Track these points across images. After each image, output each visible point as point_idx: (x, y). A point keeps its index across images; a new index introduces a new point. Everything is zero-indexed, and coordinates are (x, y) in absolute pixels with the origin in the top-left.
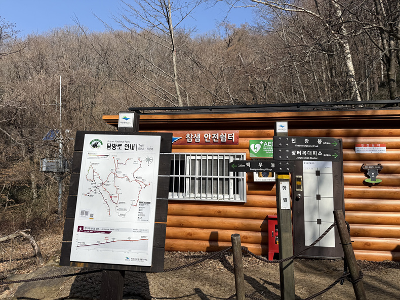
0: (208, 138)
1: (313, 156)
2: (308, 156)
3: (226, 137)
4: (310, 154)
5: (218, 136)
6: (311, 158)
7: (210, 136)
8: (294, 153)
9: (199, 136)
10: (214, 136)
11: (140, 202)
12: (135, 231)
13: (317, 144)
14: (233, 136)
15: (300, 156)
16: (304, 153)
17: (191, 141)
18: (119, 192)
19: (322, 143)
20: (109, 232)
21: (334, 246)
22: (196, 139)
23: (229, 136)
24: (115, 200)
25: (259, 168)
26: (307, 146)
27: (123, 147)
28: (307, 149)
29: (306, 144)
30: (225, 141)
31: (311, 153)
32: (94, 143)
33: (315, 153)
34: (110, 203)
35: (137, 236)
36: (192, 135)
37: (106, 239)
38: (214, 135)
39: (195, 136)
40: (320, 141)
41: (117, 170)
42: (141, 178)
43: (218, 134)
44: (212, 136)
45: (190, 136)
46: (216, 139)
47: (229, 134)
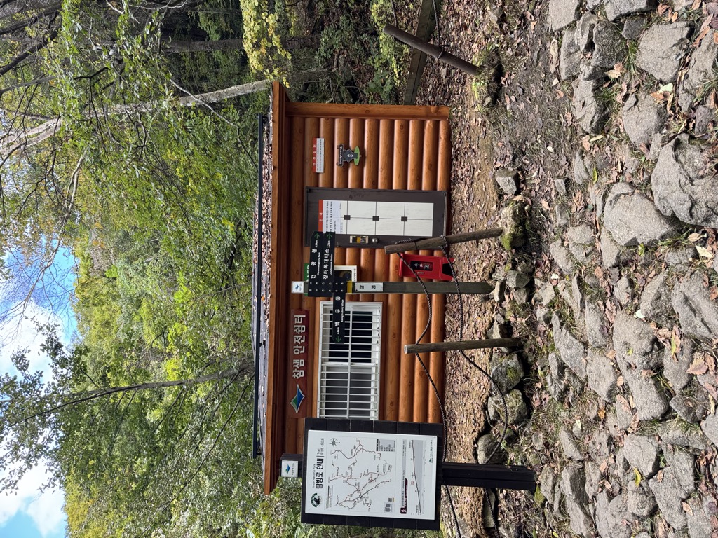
0: (301, 350)
1: (329, 258)
2: (329, 263)
3: (299, 326)
5: (297, 337)
6: (331, 260)
7: (297, 347)
8: (325, 277)
9: (296, 361)
10: (298, 341)
11: (377, 450)
12: (404, 454)
13: (317, 254)
14: (299, 316)
15: (330, 271)
16: (326, 266)
17: (303, 371)
18: (366, 473)
20: (406, 481)
21: (431, 205)
22: (301, 365)
23: (299, 322)
24: (374, 477)
25: (340, 313)
26: (319, 264)
27: (320, 471)
28: (322, 263)
30: (304, 327)
31: (326, 260)
32: (315, 503)
33: (326, 256)
34: (378, 481)
35: (409, 451)
37: (412, 483)
38: (295, 341)
39: (297, 366)
40: (314, 251)
41: (344, 475)
44: (297, 343)
45: (296, 373)
46: (302, 339)
47: (296, 322)
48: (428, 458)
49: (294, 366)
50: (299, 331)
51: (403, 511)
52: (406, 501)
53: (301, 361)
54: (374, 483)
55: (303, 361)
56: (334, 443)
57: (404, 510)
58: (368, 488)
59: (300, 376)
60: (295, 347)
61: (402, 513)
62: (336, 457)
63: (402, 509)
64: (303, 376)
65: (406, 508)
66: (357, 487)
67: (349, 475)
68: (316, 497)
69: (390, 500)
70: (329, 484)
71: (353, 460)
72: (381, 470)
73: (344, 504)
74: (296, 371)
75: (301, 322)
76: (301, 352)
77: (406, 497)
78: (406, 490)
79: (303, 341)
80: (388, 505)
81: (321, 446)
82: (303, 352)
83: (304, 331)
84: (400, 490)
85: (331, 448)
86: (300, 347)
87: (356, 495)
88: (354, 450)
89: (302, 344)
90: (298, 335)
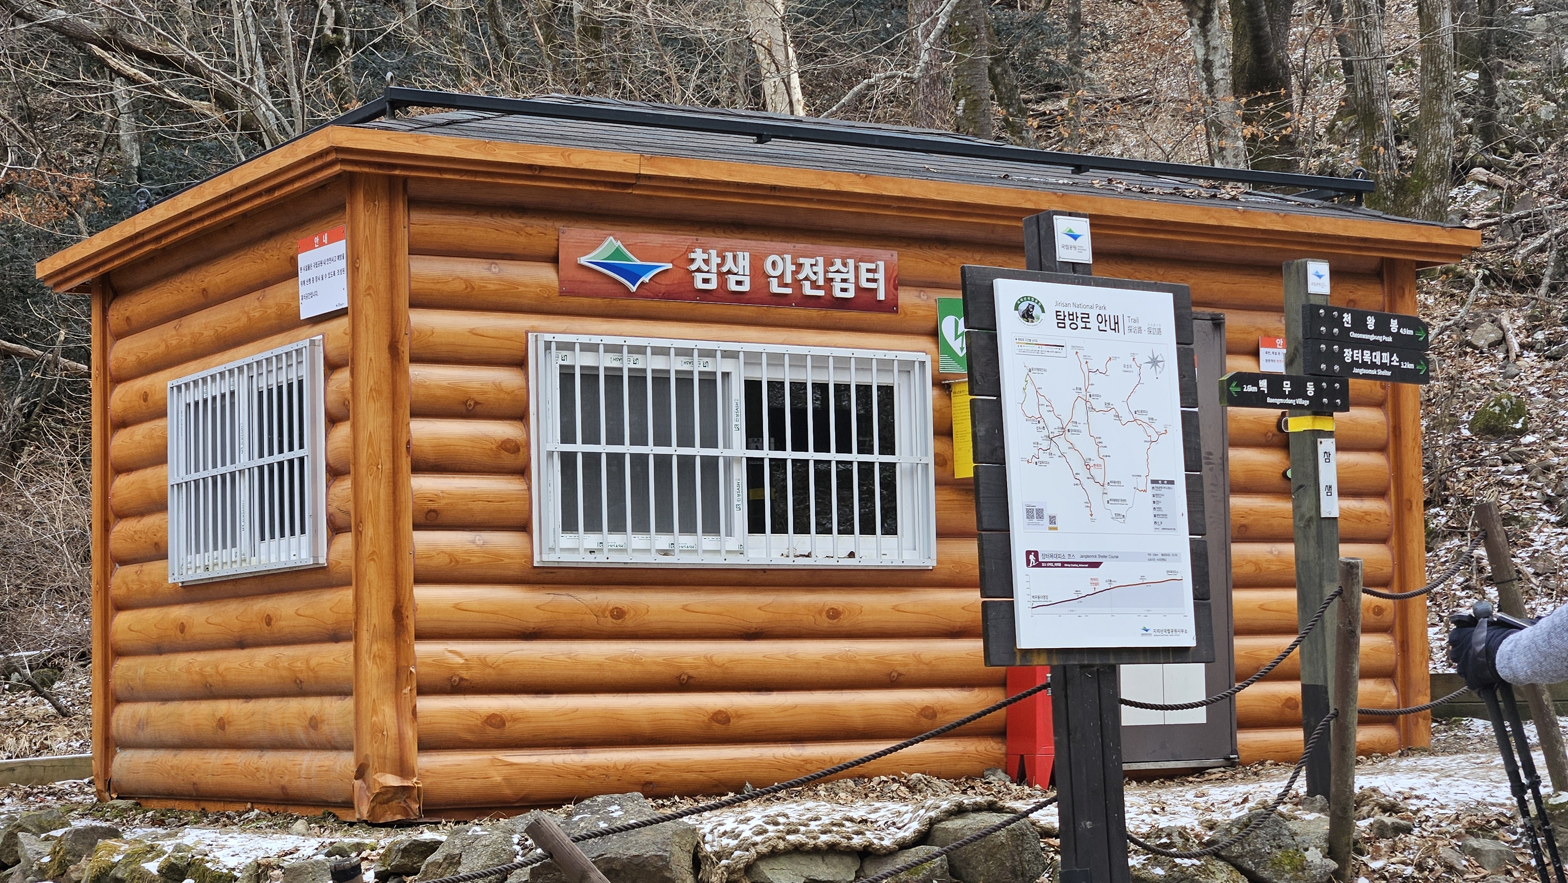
1: (1383, 366)
2: (1373, 365)
3: (851, 277)
4: (1378, 360)
5: (820, 269)
6: (1380, 372)
7: (789, 267)
8: (1348, 355)
9: (744, 261)
10: (806, 271)
11: (1153, 482)
12: (1152, 557)
13: (1389, 332)
14: (881, 276)
15: (1360, 366)
16: (1367, 356)
17: (713, 285)
19: (1399, 329)
20: (1096, 565)
22: (732, 279)
23: (864, 275)
24: (1097, 473)
26: (1372, 337)
27: (1093, 323)
28: (1374, 346)
29: (1370, 332)
30: (851, 294)
31: (1378, 357)
32: (1023, 306)
33: (1386, 358)
34: (1089, 484)
38: (807, 262)
39: (729, 265)
40: (1394, 325)
41: (1091, 390)
43: (821, 260)
44: (800, 266)
45: (706, 261)
46: (814, 285)
47: (864, 266)
48: (1153, 622)
49: (729, 255)
50: (838, 277)
51: (1032, 557)
52: (1054, 565)
53: (747, 280)
54: (1083, 475)
55: (746, 288)
56: (1154, 362)
57: (1034, 559)
58: (1071, 455)
59: (699, 277)
60: (788, 257)
61: (1028, 553)
62: (1127, 368)
63: (1036, 554)
64: (700, 285)
65: (1039, 565)
66: (1070, 427)
67: (1095, 403)
68: (1036, 312)
69: (1052, 519)
70: (1068, 347)
71: (1126, 417)
72: (1113, 492)
73: (1030, 389)
74: (715, 260)
75: (865, 284)
76: (774, 282)
77: (1063, 564)
78: (1078, 564)
79: (808, 290)
80: (1040, 514)
81: (1145, 328)
82: (775, 288)
83: (838, 294)
84: (1078, 549)
85: (1143, 358)
86: (788, 279)
87: (1053, 424)
88: (1145, 418)
89: (797, 284)
90: (826, 272)
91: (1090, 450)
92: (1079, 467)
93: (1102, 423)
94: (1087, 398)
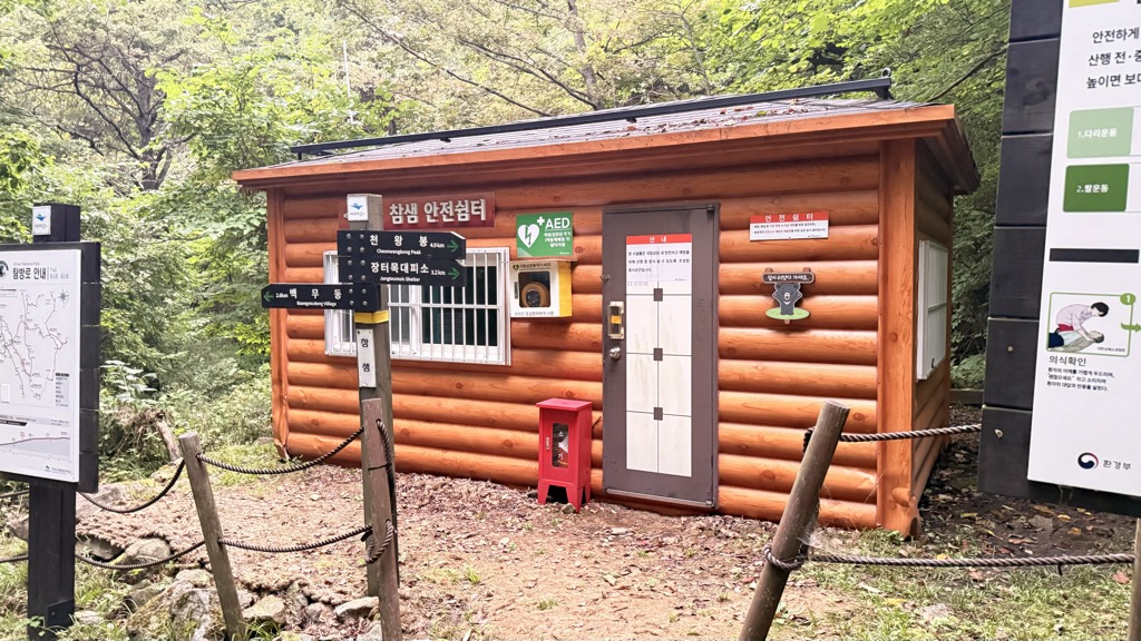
0: (432, 214)
1: (412, 274)
2: (401, 274)
3: (466, 209)
4: (406, 270)
5: (450, 207)
6: (408, 279)
7: (436, 208)
8: (375, 267)
9: (415, 208)
10: (444, 209)
11: (58, 374)
12: (54, 423)
13: (418, 247)
14: (482, 207)
15: (387, 275)
16: (395, 267)
17: (400, 222)
18: (32, 355)
19: (428, 244)
20: (24, 424)
21: (690, 475)
22: (409, 217)
23: (473, 208)
24: (28, 368)
25: (313, 300)
26: (399, 252)
27: (32, 274)
28: (400, 259)
29: (398, 248)
30: (467, 219)
31: (407, 267)
33: (414, 267)
34: (22, 374)
35: (56, 432)
36: (401, 209)
37: (22, 434)
38: (444, 204)
39: (408, 210)
40: (423, 241)
41: (29, 317)
42: (55, 330)
43: (451, 202)
44: (441, 207)
45: (397, 210)
46: (448, 216)
47: (473, 203)
48: (51, 464)
49: (408, 206)
50: (459, 211)
53: (416, 218)
54: (20, 370)
55: (415, 221)
56: (63, 297)
58: (15, 358)
59: (394, 218)
60: (435, 204)
62: (48, 302)
64: (395, 222)
66: (16, 339)
67: (29, 325)
68: (3, 269)
70: (18, 290)
72: (36, 380)
75: (474, 213)
76: (428, 217)
77: (7, 422)
78: (15, 423)
79: (445, 220)
82: (429, 220)
83: (461, 219)
84: (15, 414)
86: (435, 215)
87: (7, 338)
88: (55, 334)
89: (440, 217)
90: (454, 208)
91: (25, 355)
92: (19, 365)
93: (33, 337)
94: (25, 322)
